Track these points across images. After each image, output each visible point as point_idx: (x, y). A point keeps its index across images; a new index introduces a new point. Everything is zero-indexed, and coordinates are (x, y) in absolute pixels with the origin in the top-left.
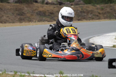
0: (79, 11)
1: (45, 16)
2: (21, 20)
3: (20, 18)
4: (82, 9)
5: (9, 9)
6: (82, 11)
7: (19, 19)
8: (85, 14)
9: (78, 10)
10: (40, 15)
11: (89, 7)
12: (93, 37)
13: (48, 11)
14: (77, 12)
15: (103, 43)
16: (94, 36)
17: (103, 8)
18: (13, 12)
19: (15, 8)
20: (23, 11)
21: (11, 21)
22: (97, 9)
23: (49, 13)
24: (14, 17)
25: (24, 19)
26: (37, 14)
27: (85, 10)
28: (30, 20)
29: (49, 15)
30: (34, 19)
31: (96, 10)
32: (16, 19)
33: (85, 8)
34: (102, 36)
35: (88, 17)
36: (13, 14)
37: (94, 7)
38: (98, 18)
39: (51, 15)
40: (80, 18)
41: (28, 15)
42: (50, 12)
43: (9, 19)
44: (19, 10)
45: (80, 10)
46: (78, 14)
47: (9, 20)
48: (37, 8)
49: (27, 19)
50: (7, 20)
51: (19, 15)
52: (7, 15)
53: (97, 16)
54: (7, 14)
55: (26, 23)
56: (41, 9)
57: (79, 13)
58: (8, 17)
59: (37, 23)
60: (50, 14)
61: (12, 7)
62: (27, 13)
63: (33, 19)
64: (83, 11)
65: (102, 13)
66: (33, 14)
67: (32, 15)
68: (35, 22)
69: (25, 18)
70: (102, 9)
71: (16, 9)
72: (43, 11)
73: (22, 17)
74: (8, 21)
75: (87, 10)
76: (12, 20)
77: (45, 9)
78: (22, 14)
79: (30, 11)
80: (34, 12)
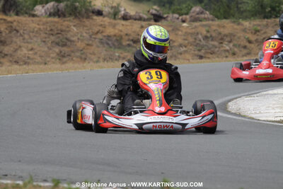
0: (200, 36)
1: (119, 48)
2: (63, 56)
3: (61, 52)
4: (208, 32)
5: (36, 29)
6: (209, 35)
7: (58, 54)
8: (216, 43)
9: (198, 34)
10: (108, 44)
11: (224, 27)
12: (236, 98)
13: (127, 35)
14: (195, 39)
15: (260, 113)
16: (239, 95)
17: (259, 28)
18: (46, 38)
19: (49, 29)
20: (69, 36)
21: (39, 59)
22: (244, 30)
23: (129, 40)
24: (46, 49)
25: (69, 55)
26: (101, 42)
27: (214, 35)
28: (83, 56)
29: (129, 45)
30: (94, 54)
31: (241, 34)
32: (52, 55)
33: (214, 28)
34: (258, 94)
35: (222, 49)
36: (44, 42)
37: (236, 27)
38: (245, 51)
39: (135, 45)
40: (203, 51)
41: (80, 45)
42: (131, 38)
43: (36, 53)
44: (58, 34)
45: (205, 33)
46: (198, 42)
47: (35, 57)
48: (101, 28)
49: (78, 54)
50: (31, 56)
51: (58, 44)
52: (30, 46)
53: (245, 47)
54: (31, 43)
55: (76, 65)
56: (110, 31)
57: (200, 41)
58: (32, 49)
59: (101, 64)
60: (131, 43)
61: (42, 27)
62: (78, 39)
63: (91, 54)
64: (211, 36)
65: (257, 41)
66: (90, 42)
67: (88, 45)
68: (97, 62)
69: (72, 52)
70: (256, 31)
71: (51, 30)
72: (115, 36)
73: (65, 49)
74: (32, 59)
75: (220, 33)
76: (41, 56)
77: (121, 31)
78: (65, 43)
79: (85, 34)
80: (95, 38)
